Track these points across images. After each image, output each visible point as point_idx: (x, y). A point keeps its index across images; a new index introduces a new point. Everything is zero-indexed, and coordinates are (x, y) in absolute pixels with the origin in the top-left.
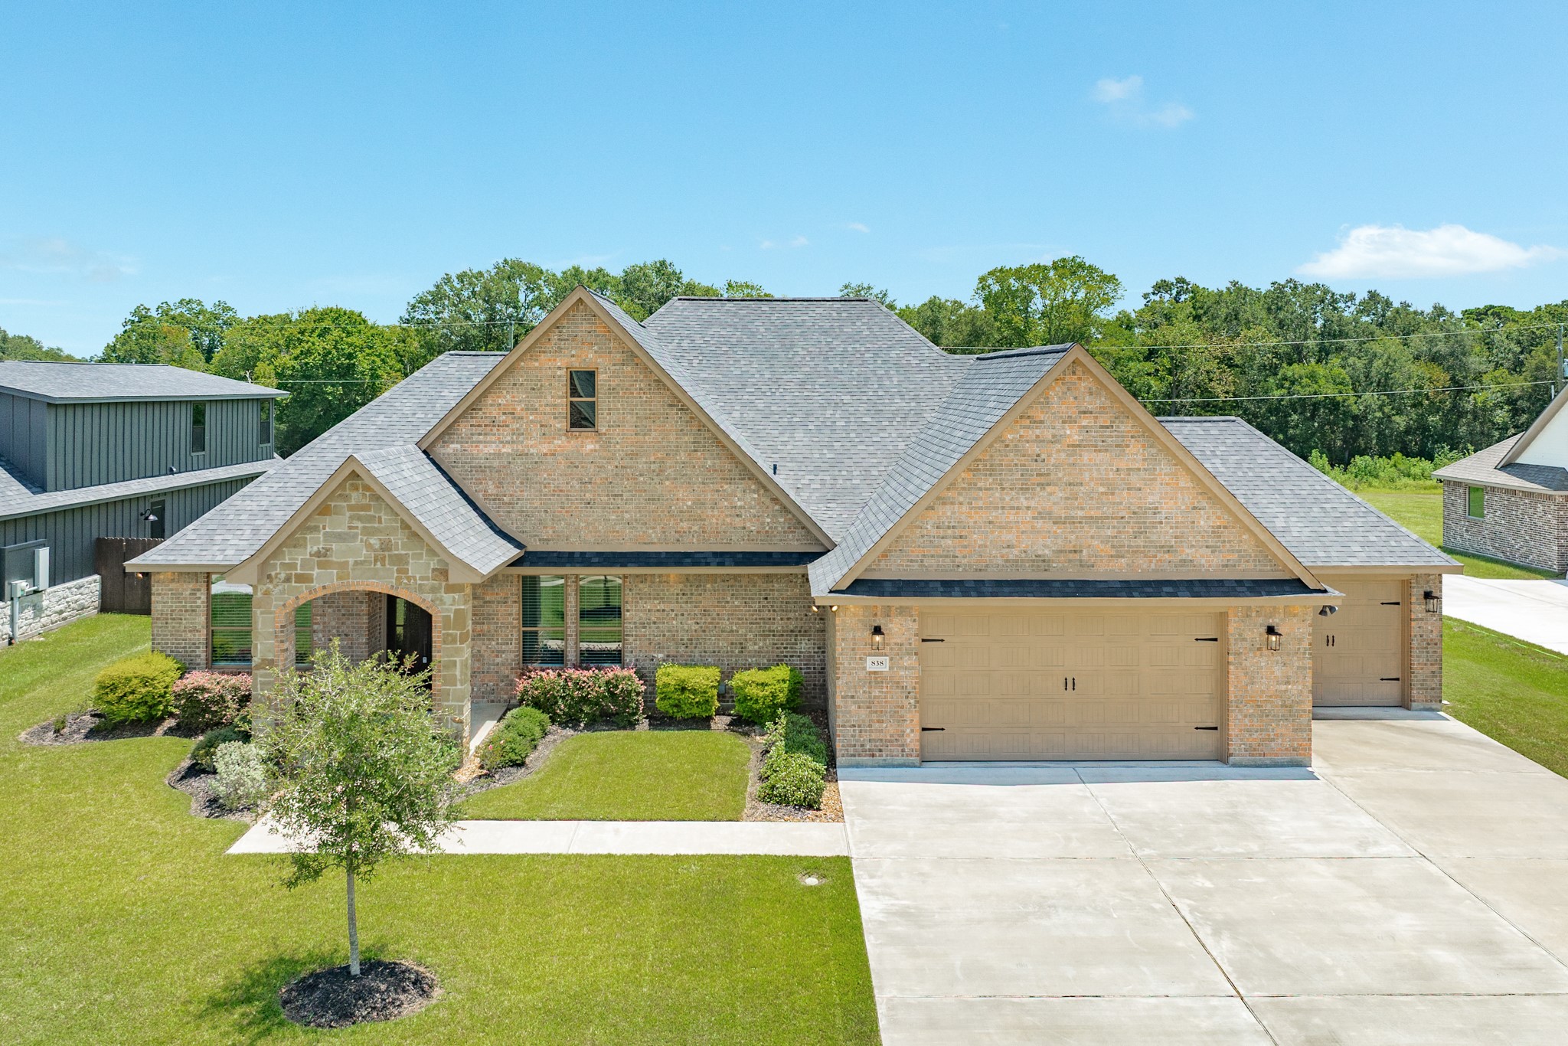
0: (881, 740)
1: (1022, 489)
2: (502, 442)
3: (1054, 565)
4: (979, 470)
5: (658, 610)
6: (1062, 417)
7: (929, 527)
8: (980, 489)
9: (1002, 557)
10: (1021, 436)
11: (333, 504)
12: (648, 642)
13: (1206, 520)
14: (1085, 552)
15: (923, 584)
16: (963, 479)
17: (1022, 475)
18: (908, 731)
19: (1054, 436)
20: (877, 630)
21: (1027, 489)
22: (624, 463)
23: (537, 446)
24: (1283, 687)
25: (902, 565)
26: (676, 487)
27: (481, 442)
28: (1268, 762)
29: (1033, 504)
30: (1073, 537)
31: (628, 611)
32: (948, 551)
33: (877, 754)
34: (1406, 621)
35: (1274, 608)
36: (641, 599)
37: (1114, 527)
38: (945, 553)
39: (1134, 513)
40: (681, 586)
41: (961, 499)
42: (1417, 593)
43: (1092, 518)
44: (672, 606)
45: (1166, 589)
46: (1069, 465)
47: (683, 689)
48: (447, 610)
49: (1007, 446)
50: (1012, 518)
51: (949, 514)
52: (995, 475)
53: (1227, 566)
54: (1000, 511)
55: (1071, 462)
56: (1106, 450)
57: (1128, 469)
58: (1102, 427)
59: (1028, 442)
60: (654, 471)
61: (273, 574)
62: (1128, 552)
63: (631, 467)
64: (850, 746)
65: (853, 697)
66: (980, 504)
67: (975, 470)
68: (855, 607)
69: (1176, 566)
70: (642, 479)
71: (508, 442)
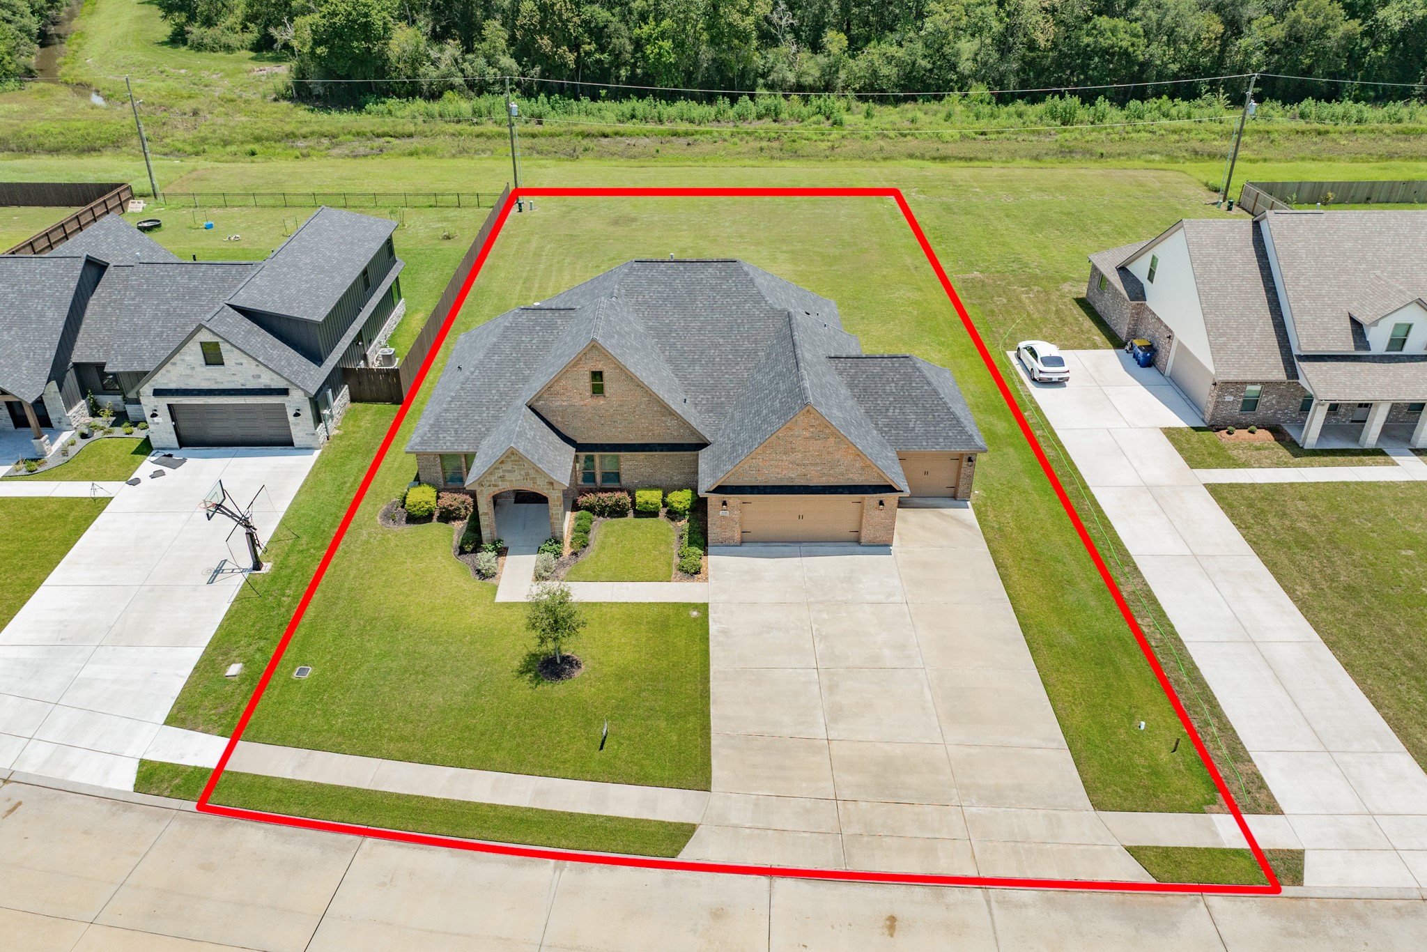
0: (725, 538)
3: (796, 480)
5: (635, 465)
6: (802, 428)
7: (746, 467)
8: (767, 454)
9: (775, 477)
10: (785, 435)
11: (505, 460)
12: (631, 476)
13: (858, 464)
15: (742, 488)
17: (784, 449)
18: (736, 535)
19: (798, 435)
20: (725, 505)
21: (786, 454)
23: (577, 401)
25: (735, 480)
26: (641, 418)
27: (554, 401)
29: (788, 459)
30: (804, 470)
31: (622, 465)
32: (753, 475)
33: (724, 542)
34: (960, 467)
35: (882, 496)
36: (627, 461)
37: (821, 467)
39: (830, 462)
41: (759, 457)
42: (966, 458)
43: (812, 463)
44: (641, 463)
45: (840, 490)
46: (804, 445)
47: (647, 503)
49: (779, 438)
50: (780, 464)
51: (754, 462)
52: (773, 449)
53: (866, 480)
54: (775, 462)
56: (819, 440)
57: (828, 446)
58: (818, 431)
59: (787, 437)
60: (631, 412)
61: (484, 484)
63: (620, 410)
64: (713, 539)
65: (714, 524)
69: (845, 480)
70: (625, 415)
71: (565, 401)
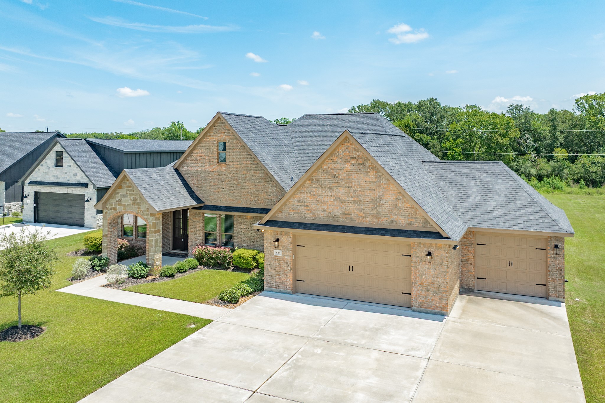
0: (279, 282)
1: (329, 188)
2: (199, 167)
3: (341, 219)
4: (314, 180)
5: (244, 228)
6: (344, 160)
7: (296, 201)
8: (314, 187)
9: (322, 215)
10: (329, 167)
11: (122, 185)
12: (241, 239)
13: (401, 204)
14: (353, 215)
15: (292, 224)
16: (308, 183)
17: (329, 183)
18: (288, 280)
19: (341, 167)
20: (278, 240)
21: (331, 188)
22: (235, 175)
23: (208, 168)
24: (435, 279)
25: (286, 216)
26: (250, 184)
27: (192, 166)
28: (429, 311)
29: (333, 194)
30: (348, 208)
31: (235, 228)
32: (302, 211)
33: (278, 287)
34: (547, 258)
35: (431, 244)
36: (239, 224)
37: (364, 205)
38: (301, 212)
39: (372, 200)
40: (251, 220)
41: (307, 191)
42: (551, 245)
43: (355, 201)
44: (249, 227)
45: (382, 232)
46: (347, 179)
48: (150, 222)
49: (324, 171)
50: (325, 199)
51: (303, 197)
52: (319, 182)
53: (410, 224)
54: (321, 197)
55: (347, 178)
56: (361, 174)
57: (370, 182)
58: (359, 164)
59: (331, 169)
60: (243, 178)
61: (108, 207)
62: (369, 216)
63: (236, 176)
64: (268, 283)
65: (269, 265)
66: (314, 193)
67: (312, 180)
68: (271, 231)
69: (389, 223)
70: (239, 181)
71: (200, 167)
